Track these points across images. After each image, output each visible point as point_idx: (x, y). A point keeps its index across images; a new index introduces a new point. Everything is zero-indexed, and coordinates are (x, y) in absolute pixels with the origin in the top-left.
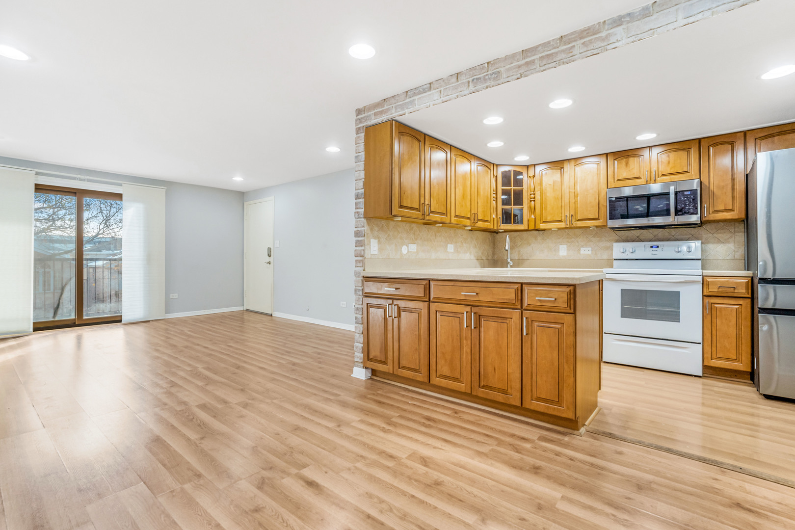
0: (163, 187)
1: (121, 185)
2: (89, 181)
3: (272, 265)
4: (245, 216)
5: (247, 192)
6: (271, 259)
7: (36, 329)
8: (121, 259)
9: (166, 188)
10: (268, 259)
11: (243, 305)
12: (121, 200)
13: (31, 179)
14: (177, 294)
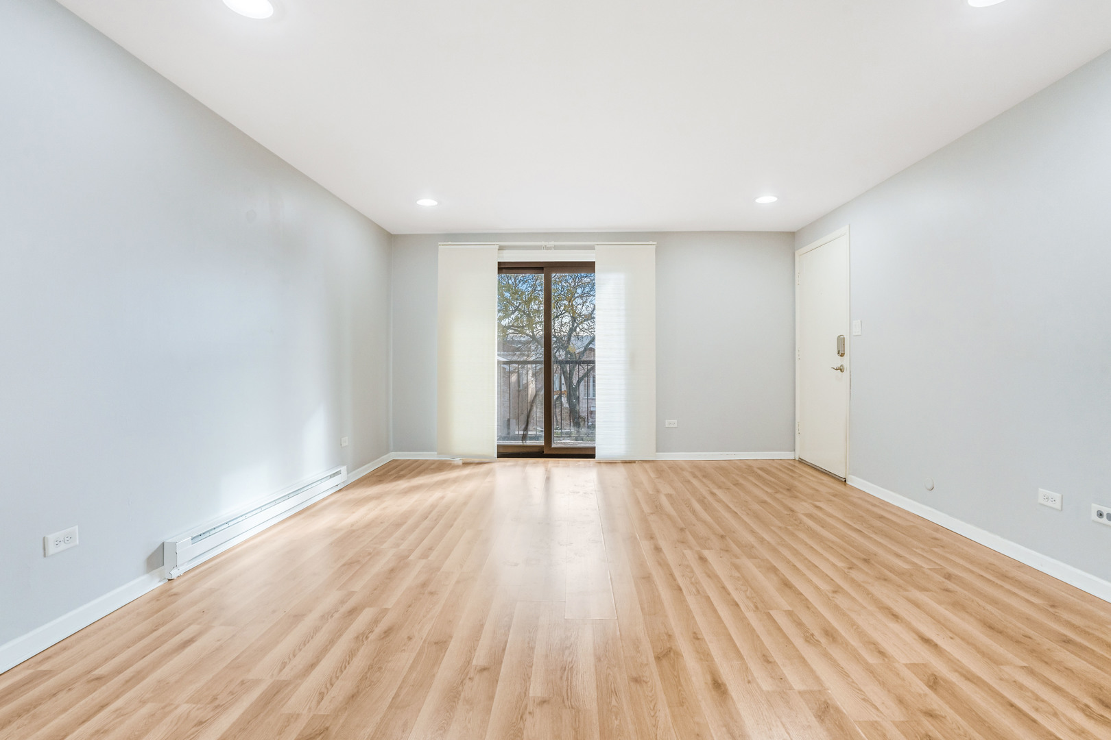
0: (651, 243)
1: (592, 248)
2: (556, 248)
3: (846, 373)
4: (796, 276)
5: (799, 231)
6: (845, 362)
7: (500, 455)
8: (593, 362)
9: (655, 243)
10: (838, 361)
11: (794, 450)
12: (594, 271)
13: (493, 256)
14: (675, 421)
